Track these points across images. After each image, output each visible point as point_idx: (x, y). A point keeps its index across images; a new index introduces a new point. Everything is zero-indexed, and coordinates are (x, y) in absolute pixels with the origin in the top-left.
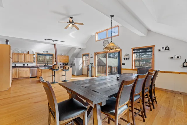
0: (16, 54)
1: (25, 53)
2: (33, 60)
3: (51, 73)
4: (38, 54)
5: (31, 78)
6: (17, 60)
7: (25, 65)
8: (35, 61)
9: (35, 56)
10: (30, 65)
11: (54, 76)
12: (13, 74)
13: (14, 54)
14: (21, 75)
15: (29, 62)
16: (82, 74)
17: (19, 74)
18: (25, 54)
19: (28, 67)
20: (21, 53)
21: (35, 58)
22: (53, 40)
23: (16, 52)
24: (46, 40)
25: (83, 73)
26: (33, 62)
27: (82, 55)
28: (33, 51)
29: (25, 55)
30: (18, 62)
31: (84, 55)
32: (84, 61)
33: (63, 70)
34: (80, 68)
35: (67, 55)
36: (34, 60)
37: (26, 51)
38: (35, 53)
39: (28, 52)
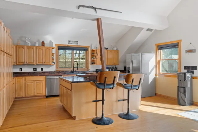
0: (22, 47)
1: (37, 45)
2: (51, 60)
3: (92, 92)
4: (60, 48)
5: (47, 97)
6: (23, 60)
7: (37, 71)
8: (55, 61)
9: (54, 51)
10: (45, 70)
11: (103, 101)
12: (17, 89)
13: (19, 48)
14: (31, 92)
15: (43, 64)
16: (156, 95)
17: (26, 89)
18: (36, 47)
19: (42, 74)
20: (30, 45)
21: (55, 55)
22: (95, 9)
23: (22, 43)
24: (79, 7)
25: (157, 93)
26: (51, 63)
27: (155, 47)
28: (51, 42)
29: (37, 50)
30: (25, 64)
31: (160, 47)
32: (159, 62)
33: (125, 87)
34: (151, 78)
35: (115, 49)
36: (53, 59)
37: (38, 41)
38: (54, 46)
39: (43, 44)
